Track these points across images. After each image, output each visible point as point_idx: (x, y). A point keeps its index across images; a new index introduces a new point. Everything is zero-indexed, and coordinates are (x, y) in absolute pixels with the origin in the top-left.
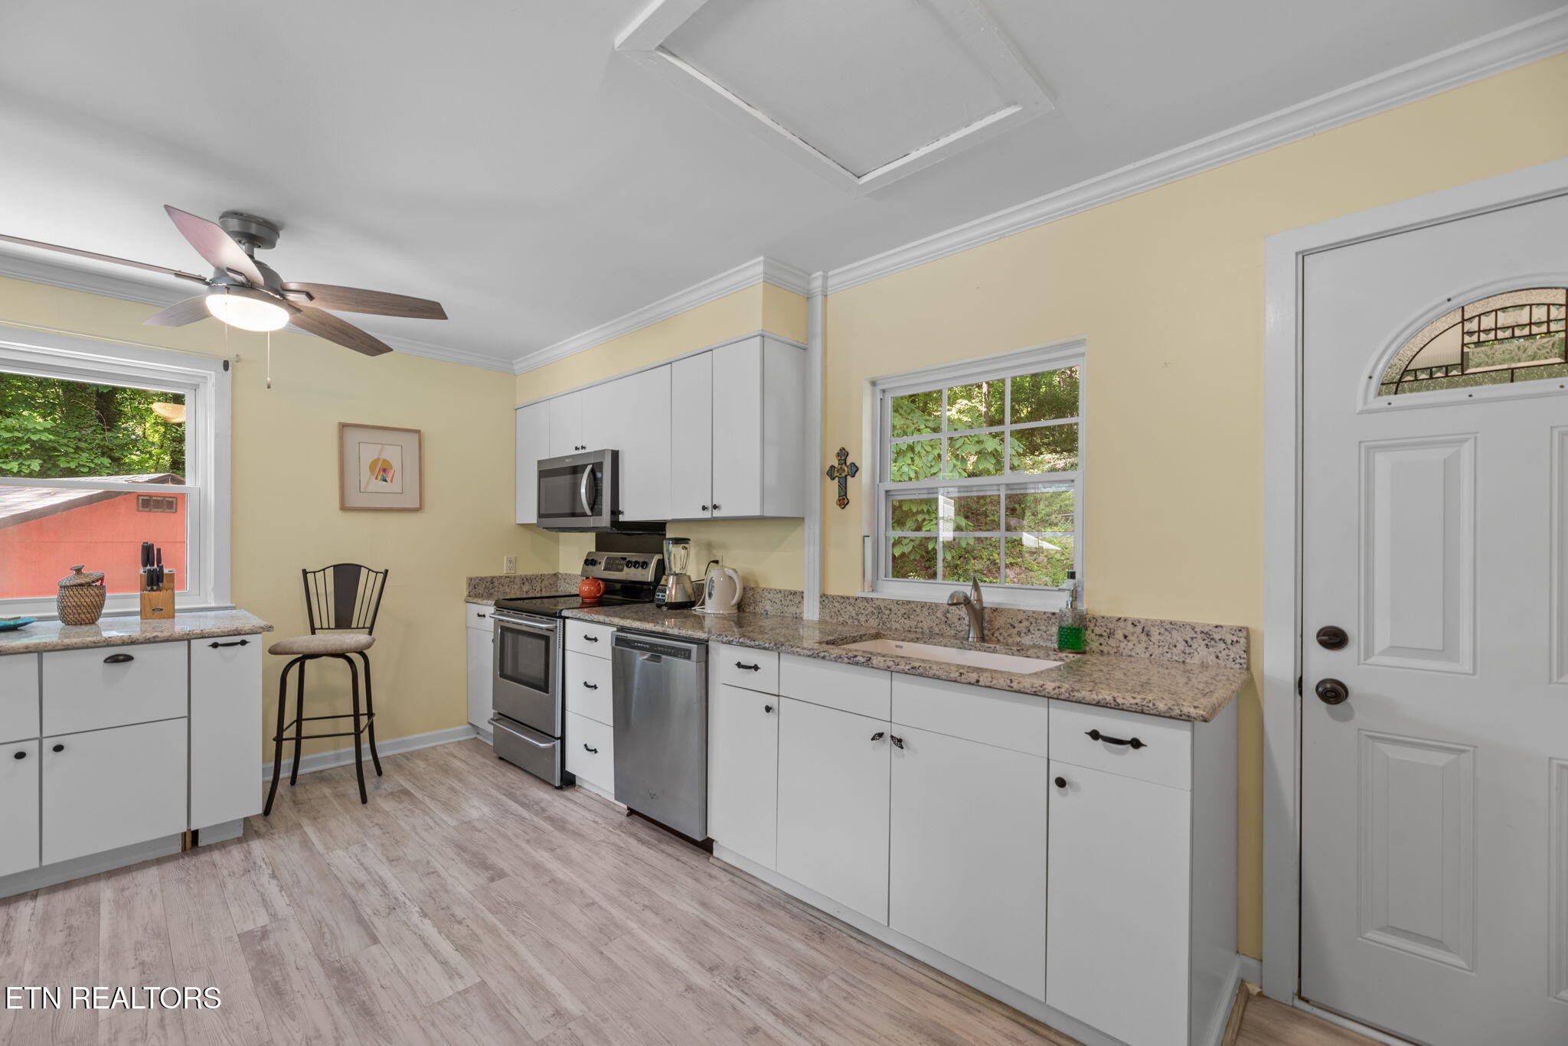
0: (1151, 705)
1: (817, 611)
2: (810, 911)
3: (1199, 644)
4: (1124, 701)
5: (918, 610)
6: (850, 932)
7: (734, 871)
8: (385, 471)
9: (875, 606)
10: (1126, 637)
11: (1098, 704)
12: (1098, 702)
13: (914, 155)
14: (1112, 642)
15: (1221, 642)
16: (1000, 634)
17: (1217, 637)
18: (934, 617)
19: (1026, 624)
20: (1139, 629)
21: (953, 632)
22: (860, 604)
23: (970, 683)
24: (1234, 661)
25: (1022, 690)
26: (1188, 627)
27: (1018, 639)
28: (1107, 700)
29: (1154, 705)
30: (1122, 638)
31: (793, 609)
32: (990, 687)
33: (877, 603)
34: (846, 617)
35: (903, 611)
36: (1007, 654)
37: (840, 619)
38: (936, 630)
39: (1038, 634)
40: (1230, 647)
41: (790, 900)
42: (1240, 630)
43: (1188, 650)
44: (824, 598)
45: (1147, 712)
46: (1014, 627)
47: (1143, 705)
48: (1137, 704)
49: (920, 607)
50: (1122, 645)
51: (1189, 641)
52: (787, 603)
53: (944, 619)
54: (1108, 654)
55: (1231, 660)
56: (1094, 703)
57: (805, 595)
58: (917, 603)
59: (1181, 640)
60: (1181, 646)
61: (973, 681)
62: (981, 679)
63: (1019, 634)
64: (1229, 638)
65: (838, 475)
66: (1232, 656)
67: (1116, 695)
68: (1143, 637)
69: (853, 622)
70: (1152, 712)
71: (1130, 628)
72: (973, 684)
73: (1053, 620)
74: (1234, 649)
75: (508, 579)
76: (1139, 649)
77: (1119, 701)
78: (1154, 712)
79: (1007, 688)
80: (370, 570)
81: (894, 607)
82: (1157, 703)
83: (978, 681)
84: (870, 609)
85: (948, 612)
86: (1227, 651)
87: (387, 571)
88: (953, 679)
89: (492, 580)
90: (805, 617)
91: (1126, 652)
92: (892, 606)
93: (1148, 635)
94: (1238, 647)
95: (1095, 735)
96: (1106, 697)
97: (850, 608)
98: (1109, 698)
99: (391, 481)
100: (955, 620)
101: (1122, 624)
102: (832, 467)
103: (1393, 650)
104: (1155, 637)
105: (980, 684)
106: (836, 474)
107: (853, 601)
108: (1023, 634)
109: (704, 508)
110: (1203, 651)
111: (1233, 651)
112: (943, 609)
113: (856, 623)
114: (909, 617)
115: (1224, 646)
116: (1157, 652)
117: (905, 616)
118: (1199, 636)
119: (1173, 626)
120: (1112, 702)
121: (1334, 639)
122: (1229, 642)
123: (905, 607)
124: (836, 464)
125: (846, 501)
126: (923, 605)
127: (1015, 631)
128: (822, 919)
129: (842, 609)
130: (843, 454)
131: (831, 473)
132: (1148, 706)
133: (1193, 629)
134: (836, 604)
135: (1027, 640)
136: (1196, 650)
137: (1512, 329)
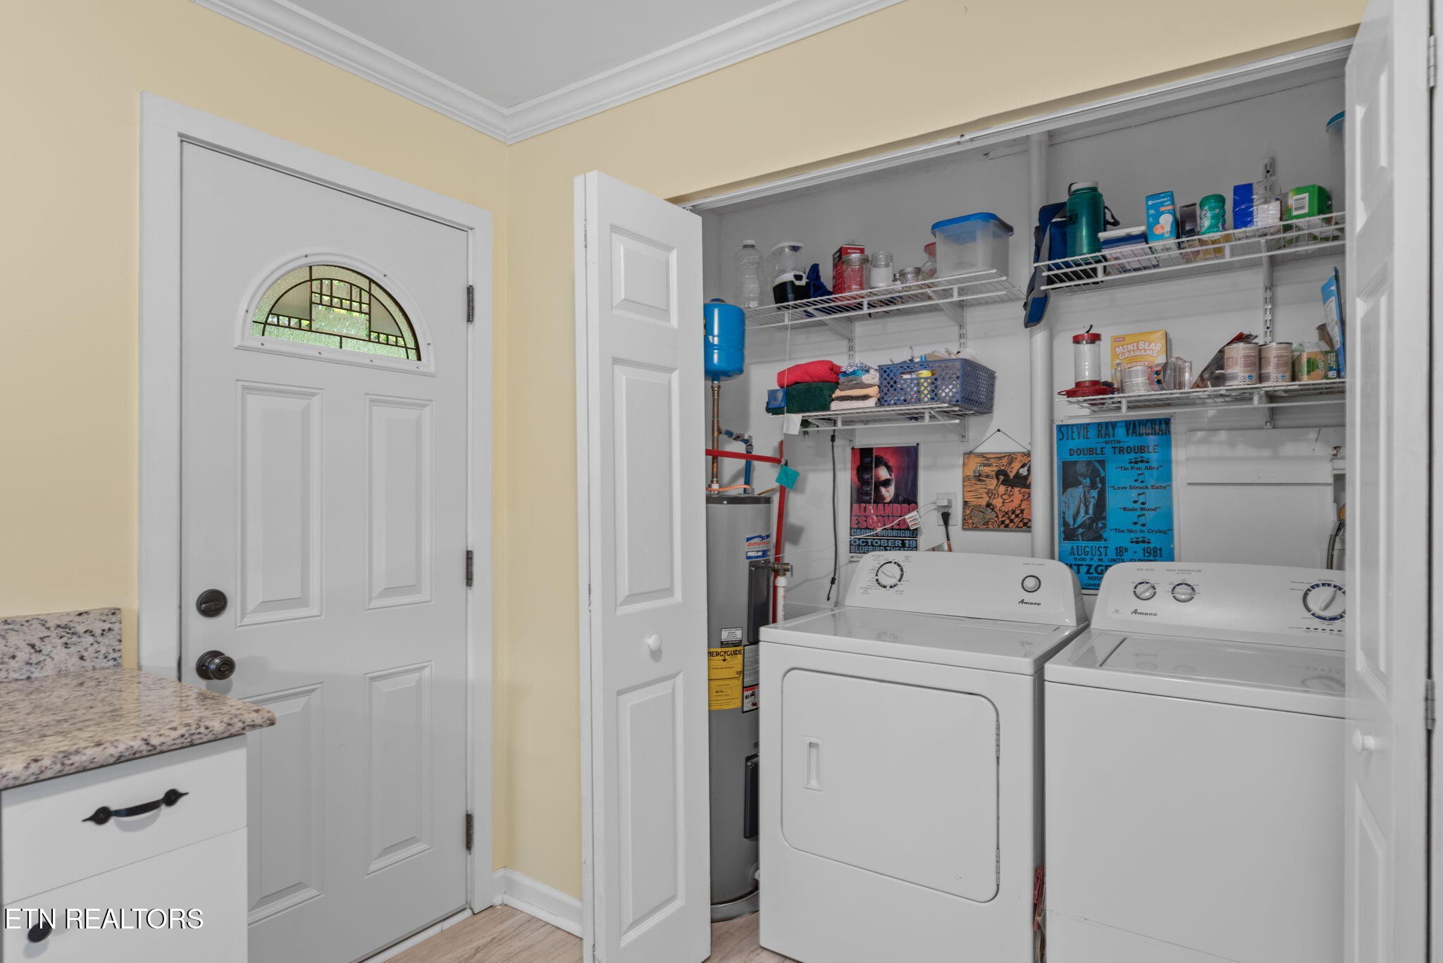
0: (202, 730)
3: (53, 644)
4: (162, 739)
11: (120, 760)
12: (120, 757)
15: (87, 635)
17: (80, 628)
24: (106, 657)
26: (37, 625)
28: (136, 748)
29: (207, 728)
40: (99, 639)
42: (113, 614)
43: (35, 658)
45: (200, 741)
47: (193, 734)
48: (183, 736)
51: (38, 643)
55: (101, 656)
56: (112, 760)
59: (23, 645)
60: (24, 654)
64: (98, 627)
66: (103, 650)
67: (144, 735)
70: (205, 739)
74: (105, 641)
77: (155, 741)
78: (210, 737)
82: (209, 724)
86: (96, 646)
94: (111, 636)
95: (102, 814)
96: (132, 743)
98: (137, 744)
103: (266, 605)
110: (60, 653)
111: (104, 645)
115: (91, 639)
118: (54, 633)
120: (144, 747)
121: (211, 603)
122: (98, 632)
132: (199, 733)
133: (43, 623)
136: (48, 654)
137: (341, 299)
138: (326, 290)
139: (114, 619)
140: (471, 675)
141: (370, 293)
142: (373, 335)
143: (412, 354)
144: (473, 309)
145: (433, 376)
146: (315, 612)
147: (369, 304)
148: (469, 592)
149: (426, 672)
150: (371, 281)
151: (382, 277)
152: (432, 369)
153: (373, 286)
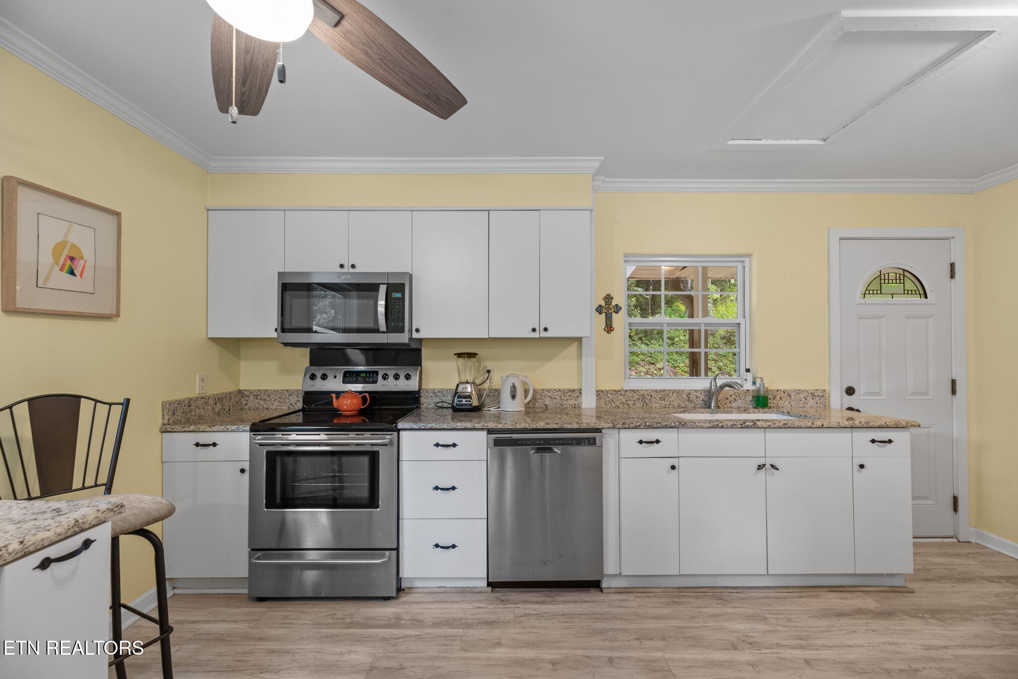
1: (595, 401)
2: (697, 590)
3: (810, 398)
5: (670, 395)
6: (728, 590)
7: (628, 590)
8: (72, 259)
9: (640, 394)
10: (781, 398)
13: (763, 142)
14: (775, 401)
15: (818, 397)
16: (720, 403)
17: (816, 394)
18: (681, 398)
19: (734, 397)
20: (786, 394)
21: (693, 405)
22: (628, 394)
23: (818, 427)
24: (822, 404)
25: (845, 426)
26: (806, 392)
27: (730, 405)
30: (779, 399)
31: (572, 402)
32: (829, 428)
33: (642, 392)
34: (618, 403)
35: (660, 396)
36: (738, 413)
37: (613, 405)
38: (683, 405)
39: (740, 401)
41: (680, 590)
43: (806, 401)
44: (600, 392)
46: (728, 399)
49: (671, 393)
50: (779, 402)
51: (806, 397)
52: (566, 398)
53: (687, 398)
54: (774, 407)
57: (583, 392)
58: (669, 391)
59: (803, 397)
60: (803, 400)
61: (820, 426)
62: (824, 424)
63: (730, 402)
64: (820, 395)
65: (606, 311)
66: (822, 402)
68: (788, 398)
69: (624, 406)
71: (783, 394)
72: (820, 428)
73: (748, 394)
74: (822, 399)
75: (203, 400)
76: (787, 403)
79: (838, 427)
80: (96, 401)
81: (654, 394)
83: (823, 425)
84: (636, 397)
85: (690, 394)
86: (820, 400)
87: (128, 401)
88: (809, 426)
89: (189, 403)
90: (584, 406)
91: (781, 405)
92: (652, 394)
93: (790, 397)
94: (824, 398)
95: (873, 441)
97: (622, 397)
99: (81, 276)
100: (694, 398)
101: (779, 392)
102: (600, 306)
103: (867, 394)
104: (793, 397)
105: (824, 426)
106: (604, 310)
107: (623, 393)
108: (732, 402)
109: (534, 330)
110: (811, 401)
112: (687, 393)
113: (626, 406)
114: (664, 400)
116: (794, 404)
117: (662, 399)
118: (810, 395)
119: (799, 392)
121: (850, 391)
123: (662, 393)
124: (603, 304)
125: (612, 329)
126: (674, 391)
127: (728, 401)
128: (707, 591)
129: (614, 398)
130: (608, 298)
131: (599, 310)
133: (807, 392)
134: (610, 396)
135: (734, 405)
136: (809, 401)
137: (892, 280)
138: (886, 277)
139: (824, 392)
140: (955, 435)
141: (904, 275)
142: (906, 292)
143: (923, 296)
144: (954, 272)
145: (934, 304)
146: (885, 398)
147: (904, 280)
148: (954, 398)
149: (932, 430)
150: (904, 270)
151: (910, 268)
152: (934, 302)
153: (905, 272)
